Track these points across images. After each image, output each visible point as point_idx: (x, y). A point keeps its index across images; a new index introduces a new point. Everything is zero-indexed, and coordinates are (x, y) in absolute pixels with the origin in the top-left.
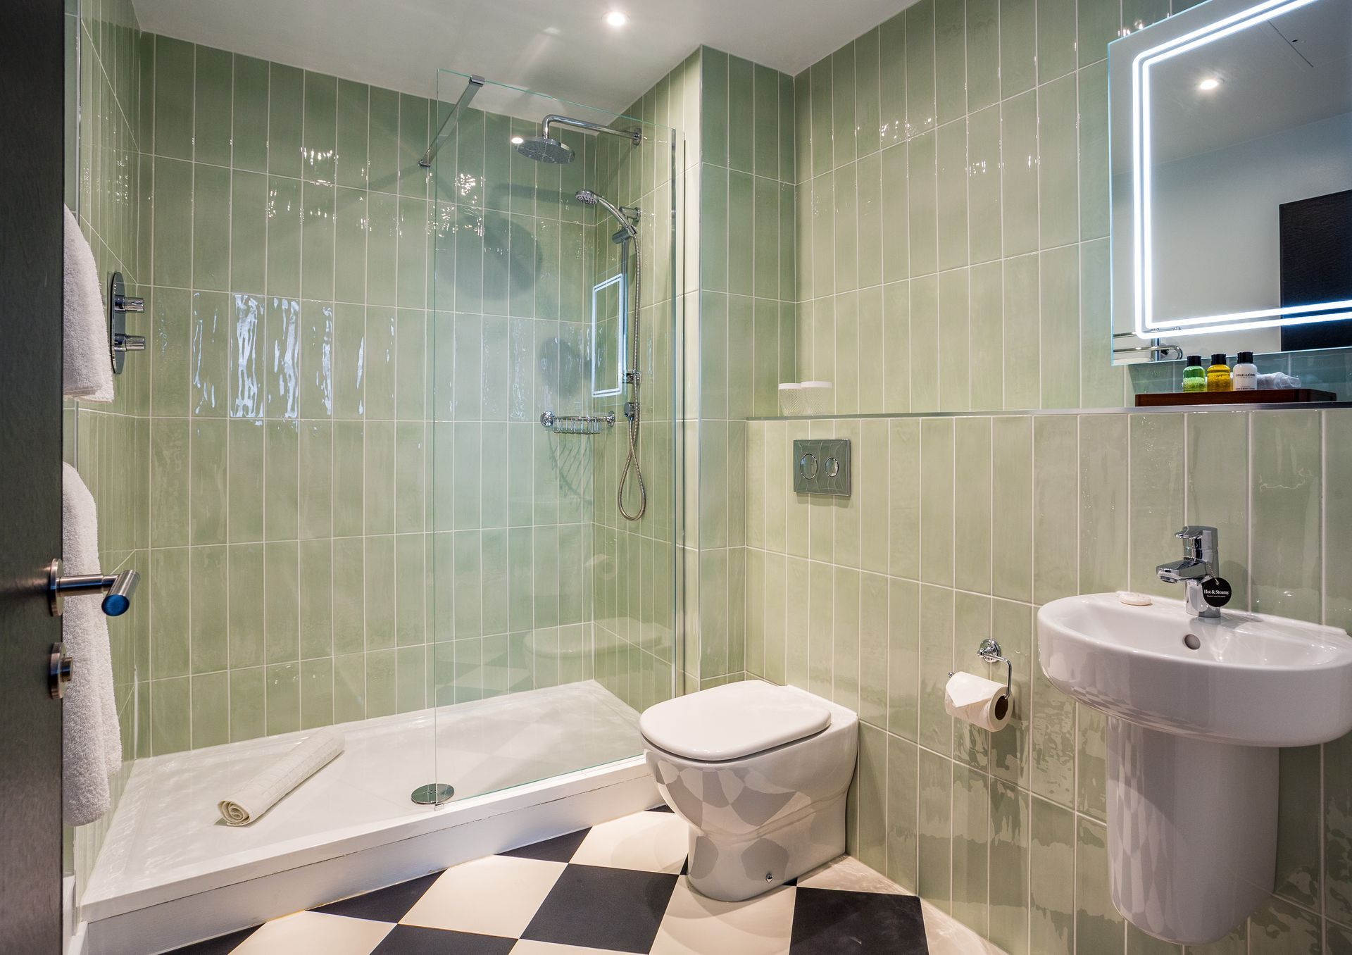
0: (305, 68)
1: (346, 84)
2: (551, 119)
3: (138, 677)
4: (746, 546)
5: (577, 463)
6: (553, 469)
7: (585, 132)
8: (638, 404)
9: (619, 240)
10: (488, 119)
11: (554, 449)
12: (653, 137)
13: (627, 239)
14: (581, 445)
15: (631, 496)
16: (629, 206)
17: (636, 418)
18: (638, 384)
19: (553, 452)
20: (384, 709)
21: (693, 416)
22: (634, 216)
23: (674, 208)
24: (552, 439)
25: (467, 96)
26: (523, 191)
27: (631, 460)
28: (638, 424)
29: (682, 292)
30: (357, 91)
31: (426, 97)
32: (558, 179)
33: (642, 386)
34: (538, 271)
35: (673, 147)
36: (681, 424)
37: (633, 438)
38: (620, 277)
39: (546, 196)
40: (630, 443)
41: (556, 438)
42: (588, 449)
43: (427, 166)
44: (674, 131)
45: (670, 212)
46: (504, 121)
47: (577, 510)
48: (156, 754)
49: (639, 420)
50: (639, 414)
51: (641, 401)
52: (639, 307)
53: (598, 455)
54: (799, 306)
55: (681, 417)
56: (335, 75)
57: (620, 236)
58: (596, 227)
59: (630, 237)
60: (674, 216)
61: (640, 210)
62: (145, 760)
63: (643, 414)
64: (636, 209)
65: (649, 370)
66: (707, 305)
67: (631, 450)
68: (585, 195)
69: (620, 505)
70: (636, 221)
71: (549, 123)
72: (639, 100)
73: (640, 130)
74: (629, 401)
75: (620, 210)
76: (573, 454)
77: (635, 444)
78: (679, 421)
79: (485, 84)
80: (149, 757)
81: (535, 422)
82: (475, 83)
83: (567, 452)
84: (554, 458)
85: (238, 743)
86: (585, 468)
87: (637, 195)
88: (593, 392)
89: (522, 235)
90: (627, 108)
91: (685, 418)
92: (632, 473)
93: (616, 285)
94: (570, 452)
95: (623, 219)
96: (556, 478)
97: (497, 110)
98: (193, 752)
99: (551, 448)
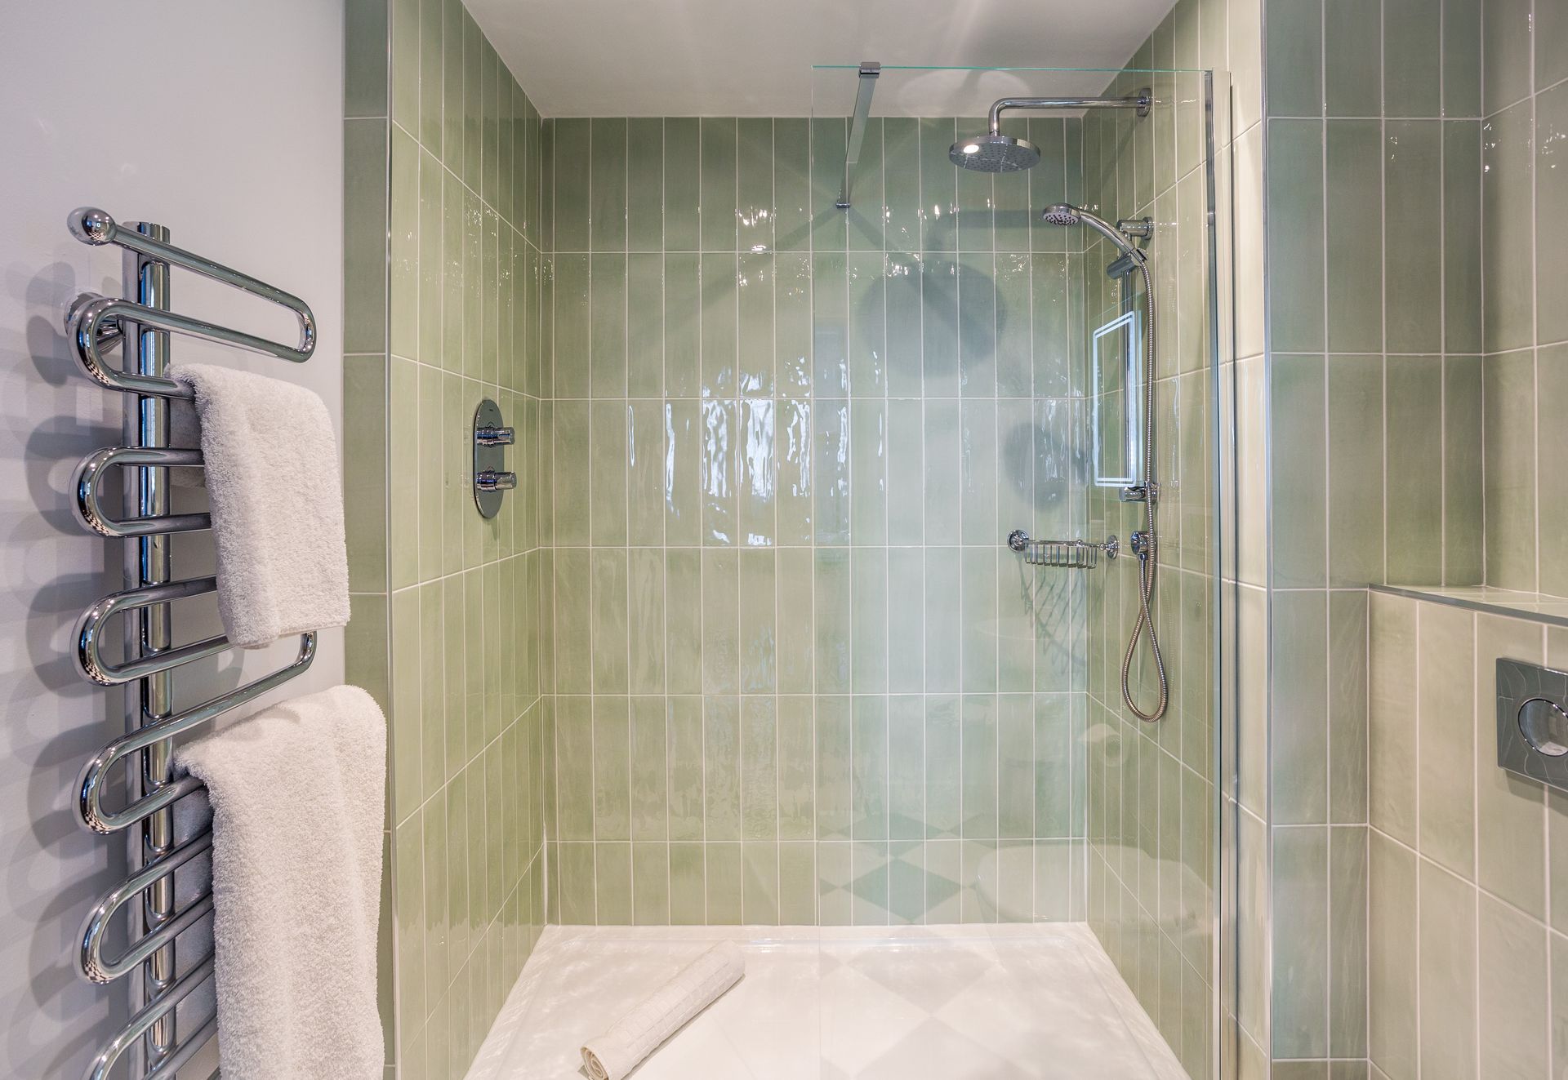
0: (701, 115)
1: (747, 124)
2: (1005, 104)
3: (547, 835)
4: (1368, 825)
5: (1062, 604)
6: (1026, 613)
7: (1065, 114)
8: (1155, 534)
9: (1118, 272)
10: (924, 127)
11: (1027, 585)
12: (1171, 97)
13: (1131, 270)
14: (1068, 576)
15: (1144, 674)
16: (1135, 216)
17: (1152, 558)
18: (1154, 502)
19: (1027, 589)
20: (803, 917)
21: (1255, 582)
22: (1143, 232)
23: (1212, 207)
24: (1024, 571)
25: (864, 101)
26: (976, 219)
27: (1146, 618)
28: (1155, 567)
29: (1229, 356)
30: (757, 128)
31: (842, 116)
32: (1025, 191)
33: (1161, 505)
34: (1000, 327)
35: (1209, 107)
36: (1232, 590)
37: (1146, 591)
38: (1131, 316)
39: (1008, 219)
40: (1142, 598)
41: (1031, 570)
42: (1079, 584)
43: (844, 207)
44: (1210, 73)
45: (1204, 215)
46: (946, 123)
47: (1063, 673)
48: (565, 923)
49: (1155, 560)
50: (1156, 551)
51: (1160, 527)
52: (1154, 378)
53: (1095, 595)
54: (1493, 363)
55: (1232, 574)
56: (731, 115)
57: (1121, 266)
58: (1085, 255)
59: (1136, 266)
60: (1212, 223)
61: (1151, 219)
62: (555, 927)
63: (1164, 553)
64: (1146, 220)
65: (1173, 477)
66: (1282, 380)
67: (1142, 608)
68: (1058, 212)
69: (1127, 695)
70: (1146, 239)
71: (999, 112)
72: (1147, 40)
73: (1149, 90)
74: (1140, 529)
75: (1118, 226)
76: (1056, 591)
77: (1150, 598)
78: (1227, 581)
79: (882, 72)
80: (558, 924)
81: (1001, 545)
82: (869, 73)
83: (1047, 589)
84: (1026, 597)
85: (641, 928)
86: (1075, 612)
87: (1147, 195)
88: (1097, 479)
89: (974, 279)
90: (1129, 60)
91: (1240, 578)
92: (1145, 644)
93: (1125, 329)
94: (1051, 589)
95: (1123, 241)
96: (1032, 626)
97: (935, 112)
98: (598, 929)
99: (1023, 583)
